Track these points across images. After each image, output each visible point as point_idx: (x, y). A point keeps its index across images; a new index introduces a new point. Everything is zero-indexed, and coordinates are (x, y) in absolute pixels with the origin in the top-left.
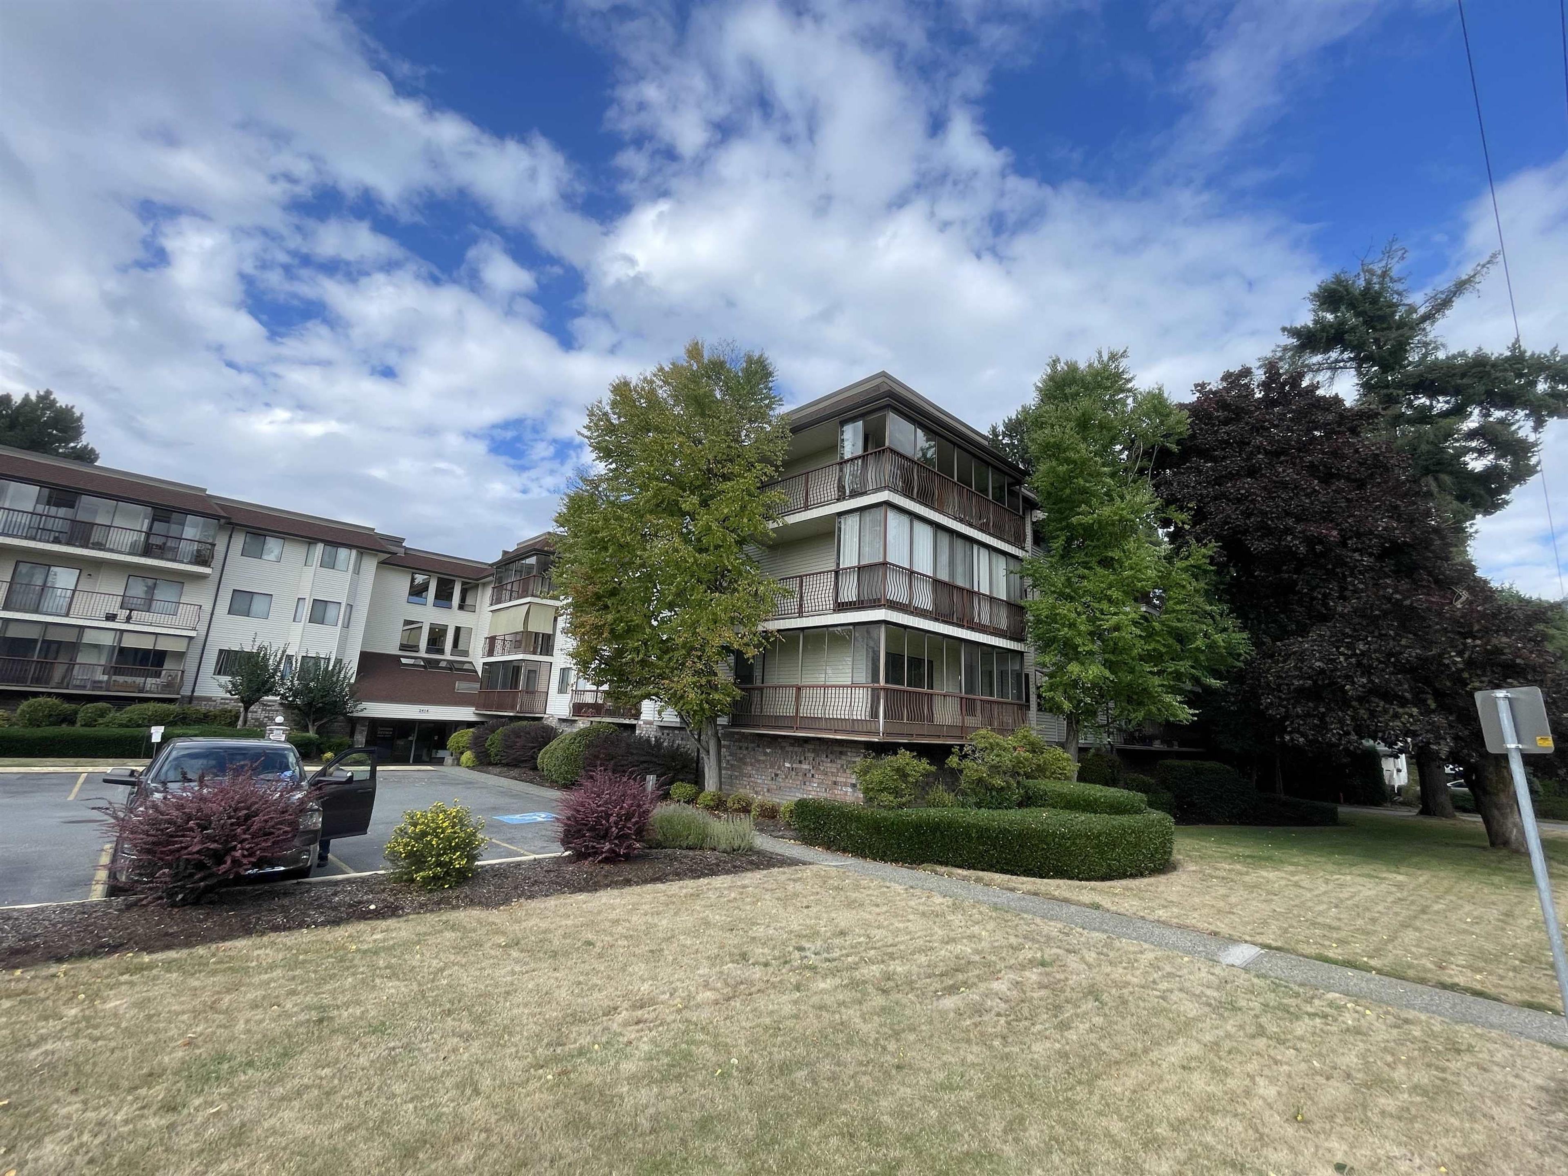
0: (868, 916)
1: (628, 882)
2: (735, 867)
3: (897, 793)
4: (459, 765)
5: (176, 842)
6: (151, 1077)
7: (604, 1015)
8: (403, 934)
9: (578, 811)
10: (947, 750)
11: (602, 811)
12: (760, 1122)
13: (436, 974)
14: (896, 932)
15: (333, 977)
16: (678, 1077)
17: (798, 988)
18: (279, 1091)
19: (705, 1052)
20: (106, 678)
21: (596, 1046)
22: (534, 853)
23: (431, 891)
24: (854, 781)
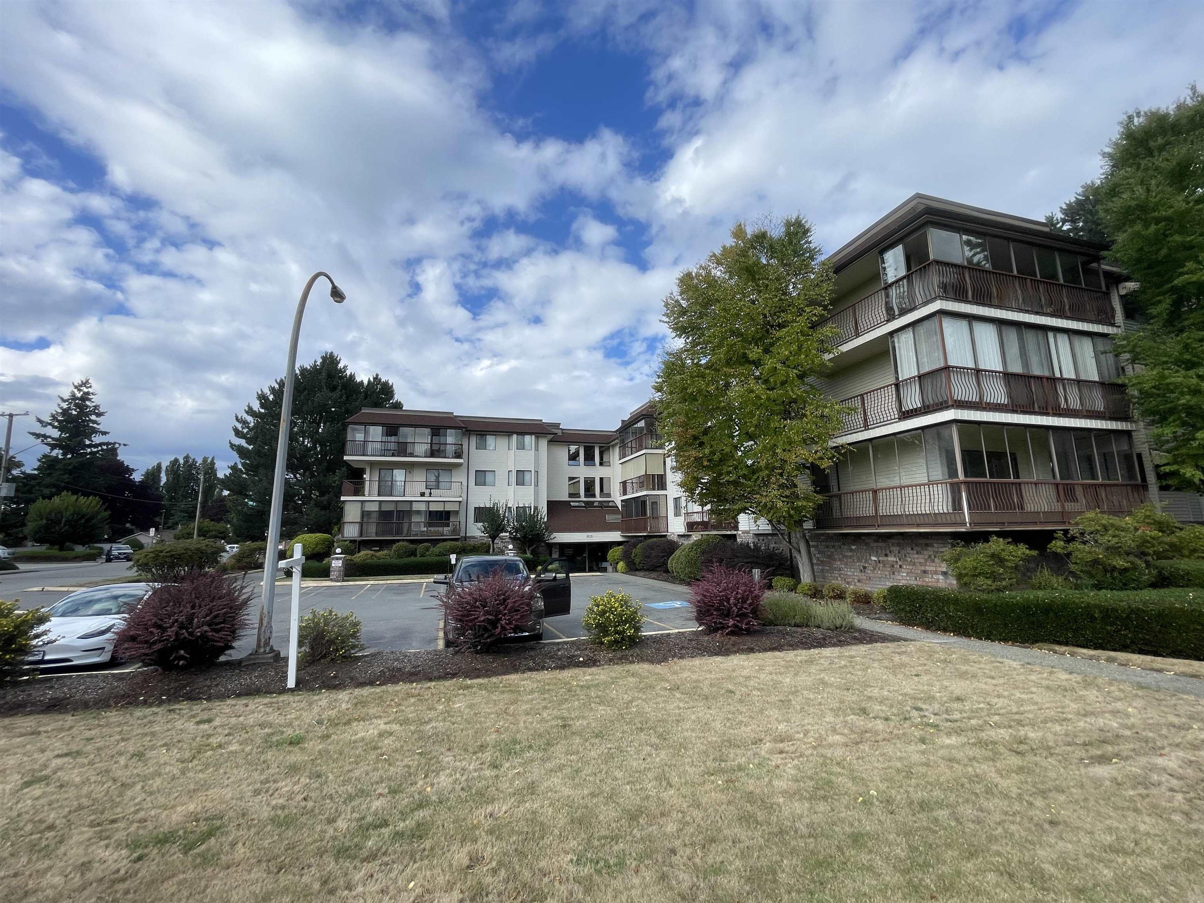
0: (984, 686)
1: (751, 650)
2: (840, 641)
3: (994, 576)
4: (617, 571)
5: (472, 615)
6: (482, 747)
7: (752, 744)
8: (602, 677)
9: (705, 596)
10: (1049, 536)
11: (723, 596)
12: (909, 846)
13: (628, 704)
14: (1020, 702)
15: (566, 700)
16: (825, 798)
17: (923, 741)
18: (549, 765)
19: (843, 782)
20: (425, 529)
21: (751, 766)
22: (677, 628)
23: (614, 650)
24: (944, 570)
